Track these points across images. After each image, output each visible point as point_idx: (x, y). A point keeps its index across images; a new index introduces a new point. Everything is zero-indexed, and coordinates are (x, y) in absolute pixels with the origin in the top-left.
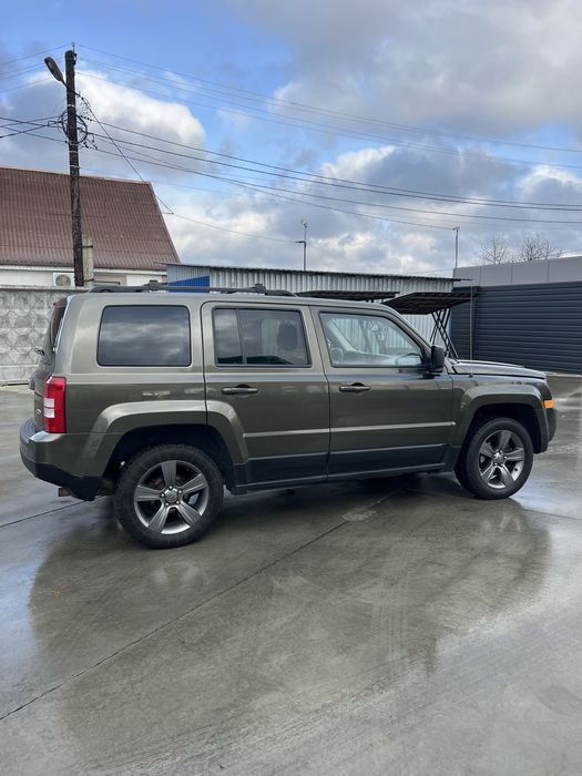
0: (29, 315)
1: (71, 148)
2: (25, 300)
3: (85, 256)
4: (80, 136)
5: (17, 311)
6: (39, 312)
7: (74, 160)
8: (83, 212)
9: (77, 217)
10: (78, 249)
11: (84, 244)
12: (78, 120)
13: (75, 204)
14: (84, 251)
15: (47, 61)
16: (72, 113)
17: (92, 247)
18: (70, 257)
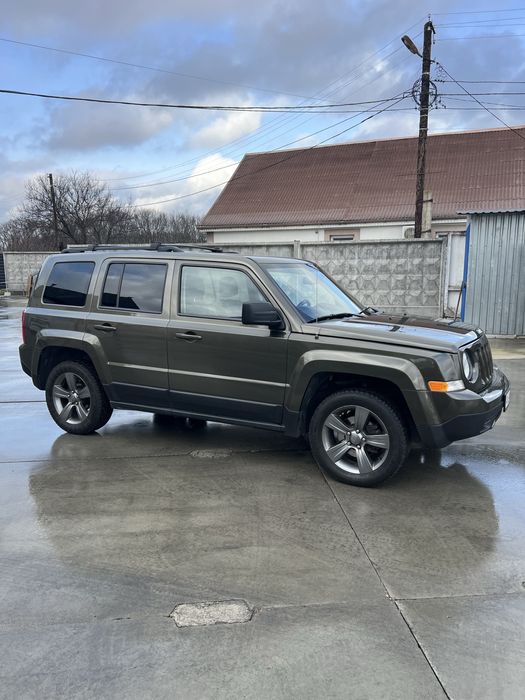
0: (343, 264)
1: (422, 113)
2: (342, 252)
3: (424, 209)
4: (431, 99)
5: (335, 262)
6: (351, 262)
7: (424, 123)
8: (427, 170)
9: (421, 175)
10: (420, 202)
11: (425, 199)
12: (431, 86)
13: (421, 163)
14: (424, 205)
15: (403, 40)
16: (426, 81)
17: (431, 201)
18: (412, 212)
